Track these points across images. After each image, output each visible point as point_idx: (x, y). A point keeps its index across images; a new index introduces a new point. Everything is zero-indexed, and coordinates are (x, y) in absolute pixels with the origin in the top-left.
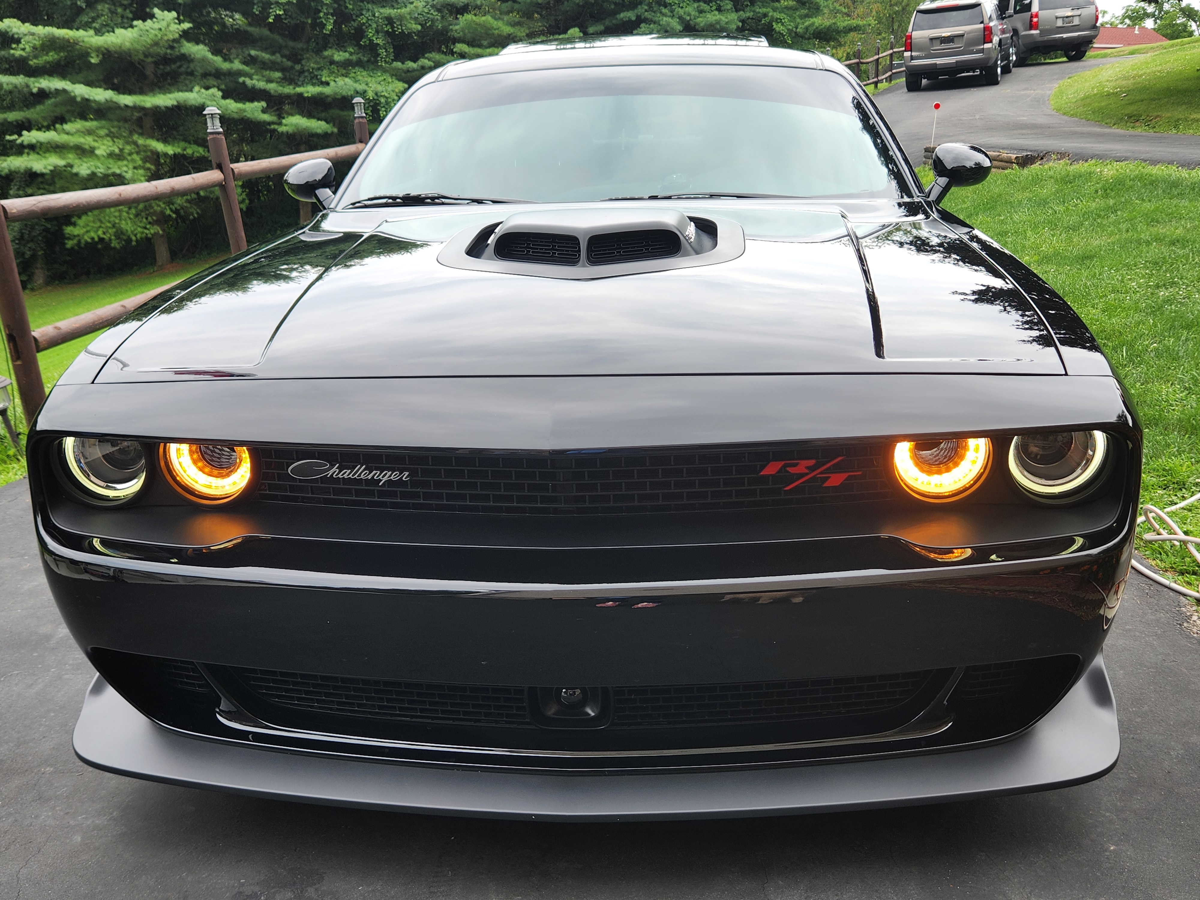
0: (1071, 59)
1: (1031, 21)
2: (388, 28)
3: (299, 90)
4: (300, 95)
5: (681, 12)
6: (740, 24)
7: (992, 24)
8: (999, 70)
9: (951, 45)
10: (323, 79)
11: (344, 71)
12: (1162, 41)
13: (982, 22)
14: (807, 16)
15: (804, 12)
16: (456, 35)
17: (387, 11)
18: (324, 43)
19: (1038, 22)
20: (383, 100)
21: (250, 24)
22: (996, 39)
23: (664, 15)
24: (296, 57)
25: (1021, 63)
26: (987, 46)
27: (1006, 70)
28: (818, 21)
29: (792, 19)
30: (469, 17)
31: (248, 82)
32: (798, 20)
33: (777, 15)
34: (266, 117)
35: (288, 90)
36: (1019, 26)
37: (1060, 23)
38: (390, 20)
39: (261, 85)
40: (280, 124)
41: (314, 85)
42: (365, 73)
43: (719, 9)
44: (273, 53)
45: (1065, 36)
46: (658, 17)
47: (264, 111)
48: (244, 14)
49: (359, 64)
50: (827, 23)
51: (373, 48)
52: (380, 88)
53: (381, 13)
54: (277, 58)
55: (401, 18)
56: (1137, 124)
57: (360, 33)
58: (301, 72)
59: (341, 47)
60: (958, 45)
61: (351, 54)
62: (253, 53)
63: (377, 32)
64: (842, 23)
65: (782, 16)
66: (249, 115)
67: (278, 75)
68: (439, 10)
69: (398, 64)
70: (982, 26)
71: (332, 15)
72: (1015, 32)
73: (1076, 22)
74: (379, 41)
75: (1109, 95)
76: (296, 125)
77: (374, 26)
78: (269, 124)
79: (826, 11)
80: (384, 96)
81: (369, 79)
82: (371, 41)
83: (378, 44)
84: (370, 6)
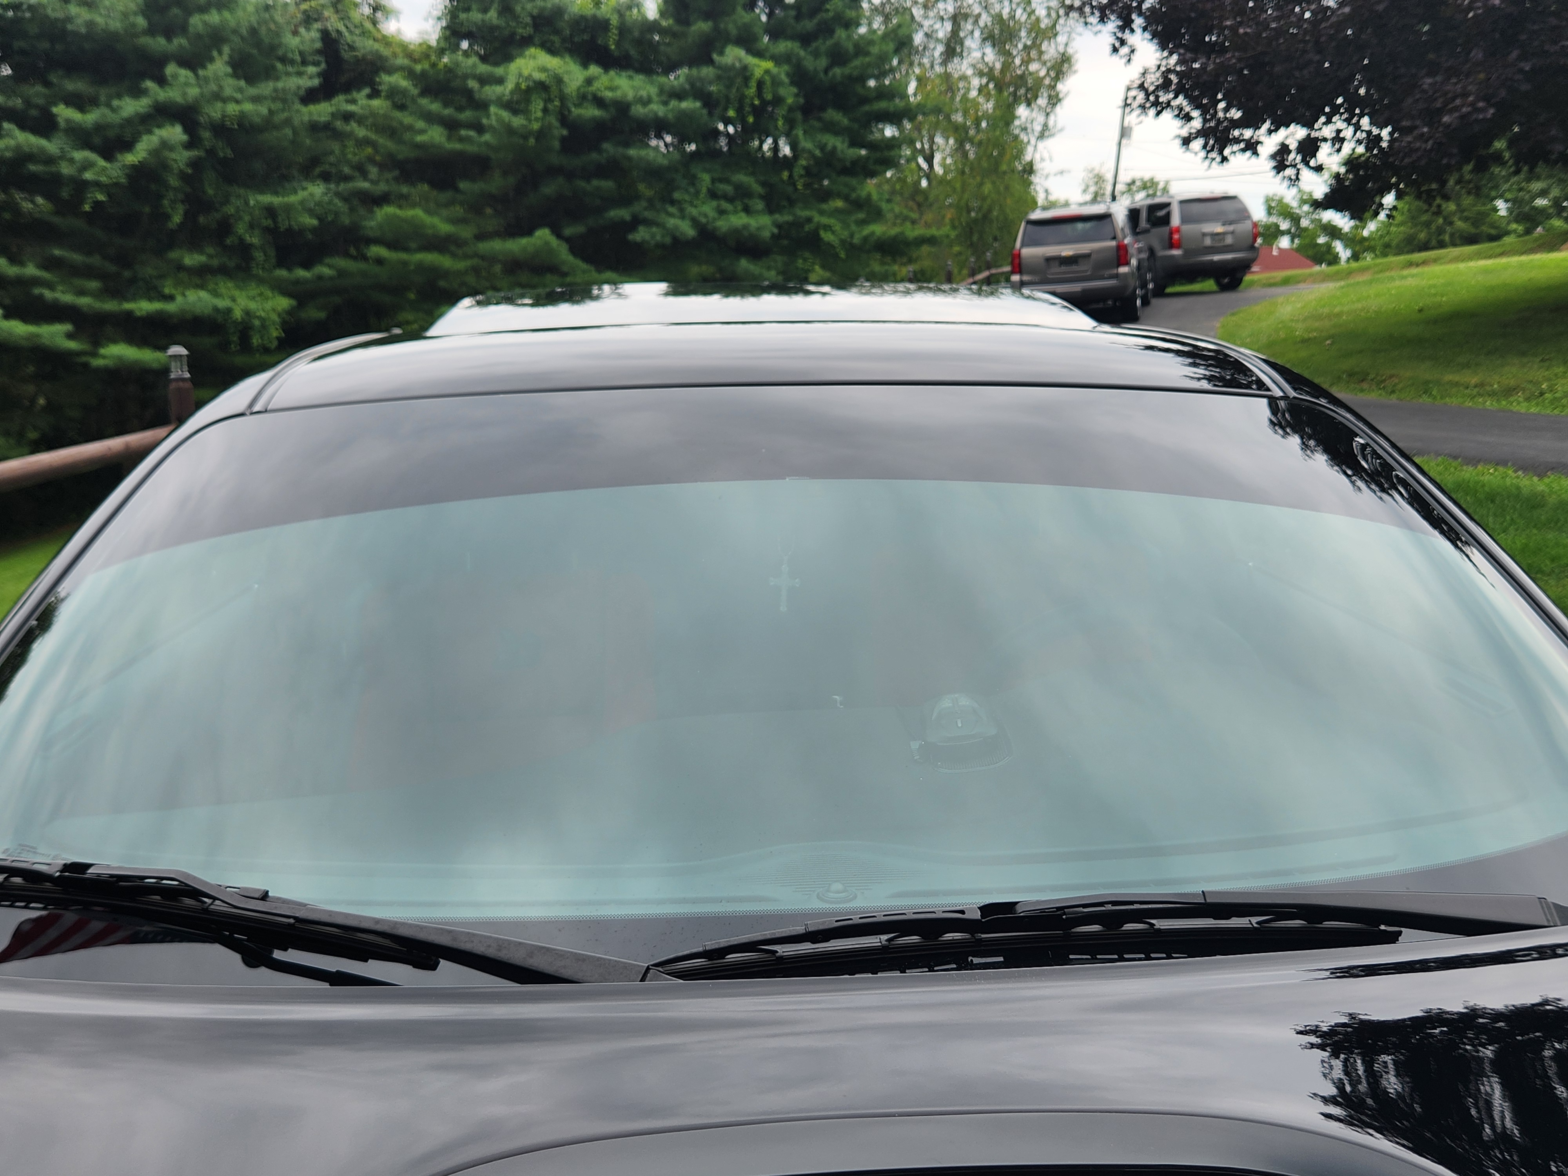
0: (1224, 288)
1: (1171, 238)
2: (269, 222)
3: (128, 306)
4: (129, 314)
5: (694, 212)
6: (776, 231)
7: (1126, 241)
8: (1139, 302)
9: (1074, 268)
10: (167, 291)
11: (199, 282)
12: (1310, 267)
13: (1114, 238)
14: (863, 223)
15: (861, 216)
16: (371, 234)
17: (267, 199)
18: (171, 240)
19: (1179, 240)
20: (257, 323)
21: (57, 213)
22: (1134, 262)
23: (671, 215)
24: (124, 260)
25: (1160, 292)
26: (1123, 270)
27: (1146, 302)
28: (878, 229)
29: (846, 225)
30: (389, 210)
31: (48, 294)
32: (854, 227)
33: (825, 220)
34: (72, 345)
35: (110, 306)
36: (1156, 245)
37: (1208, 242)
38: (271, 211)
39: (67, 298)
40: (95, 355)
41: (150, 299)
42: (230, 284)
43: (747, 210)
44: (89, 253)
45: (1216, 258)
46: (662, 218)
47: (70, 336)
48: (47, 197)
49: (224, 271)
50: (894, 231)
51: (244, 250)
52: (253, 306)
53: (257, 201)
54: (96, 260)
55: (288, 209)
56: (1365, 385)
57: (225, 227)
58: (133, 281)
59: (195, 245)
60: (1084, 268)
61: (210, 256)
62: (57, 252)
63: (251, 226)
64: (912, 232)
65: (831, 221)
66: (46, 341)
67: (94, 285)
68: (346, 199)
69: (282, 273)
70: (1114, 243)
71: (182, 202)
72: (1152, 251)
73: (1229, 240)
74: (254, 239)
75: (1305, 341)
76: (120, 358)
77: (247, 218)
78: (79, 354)
79: (889, 216)
80: (259, 318)
81: (237, 293)
82: (241, 240)
83: (251, 245)
84: (242, 191)
